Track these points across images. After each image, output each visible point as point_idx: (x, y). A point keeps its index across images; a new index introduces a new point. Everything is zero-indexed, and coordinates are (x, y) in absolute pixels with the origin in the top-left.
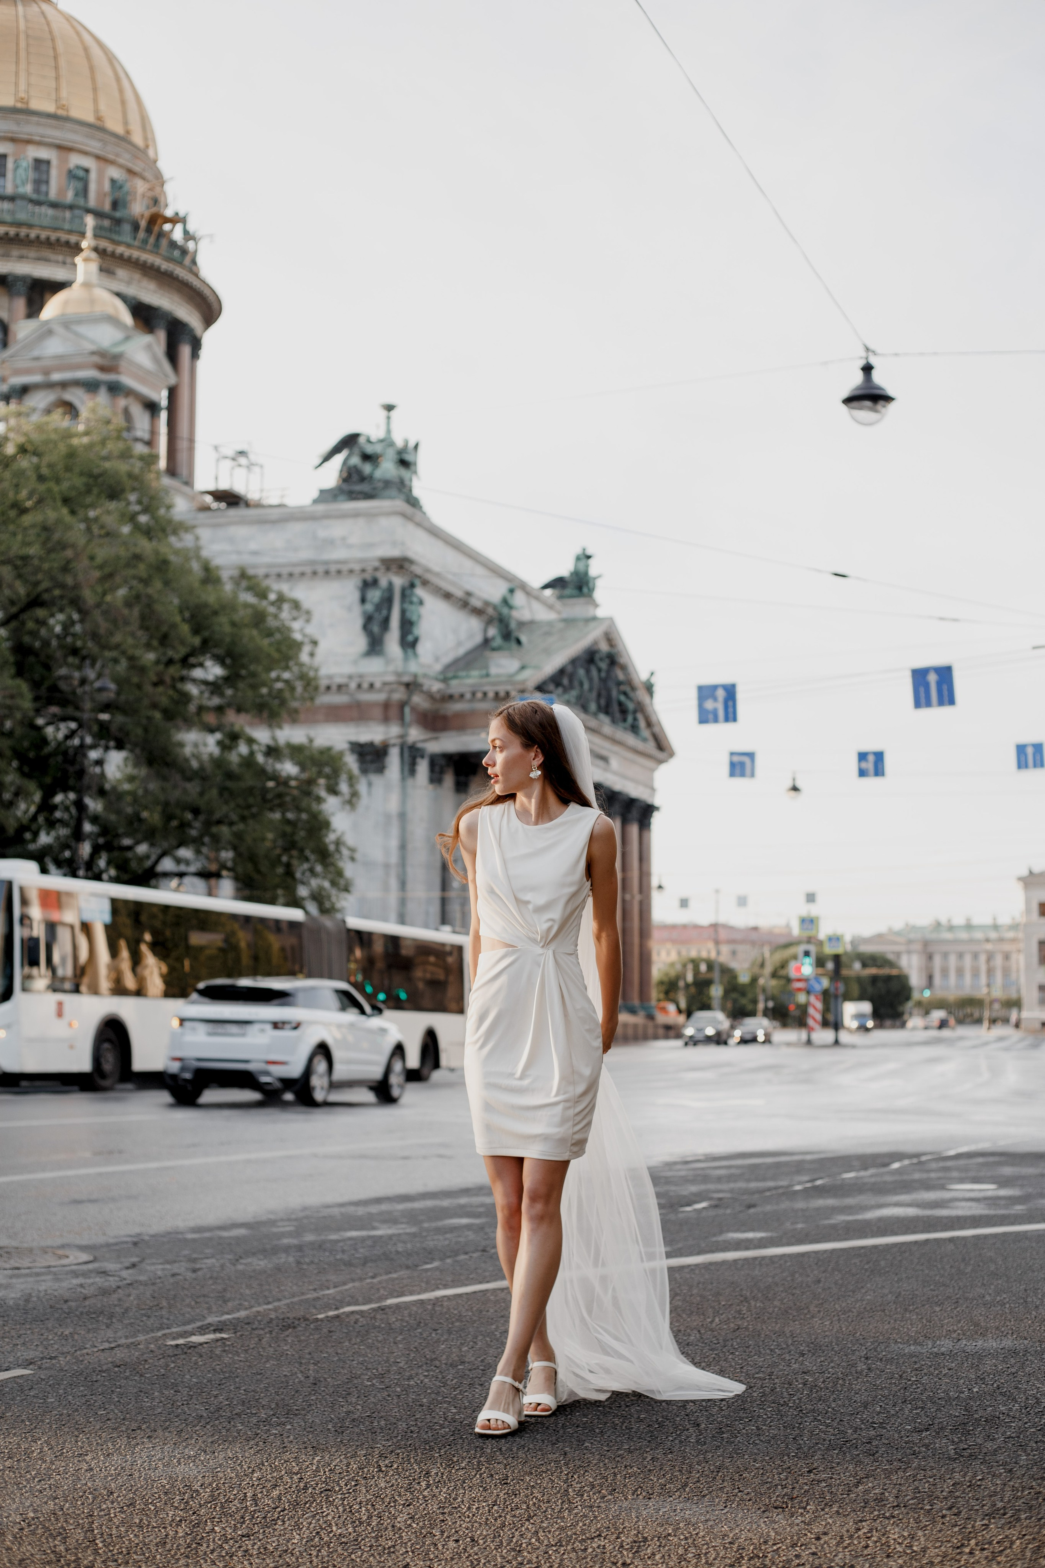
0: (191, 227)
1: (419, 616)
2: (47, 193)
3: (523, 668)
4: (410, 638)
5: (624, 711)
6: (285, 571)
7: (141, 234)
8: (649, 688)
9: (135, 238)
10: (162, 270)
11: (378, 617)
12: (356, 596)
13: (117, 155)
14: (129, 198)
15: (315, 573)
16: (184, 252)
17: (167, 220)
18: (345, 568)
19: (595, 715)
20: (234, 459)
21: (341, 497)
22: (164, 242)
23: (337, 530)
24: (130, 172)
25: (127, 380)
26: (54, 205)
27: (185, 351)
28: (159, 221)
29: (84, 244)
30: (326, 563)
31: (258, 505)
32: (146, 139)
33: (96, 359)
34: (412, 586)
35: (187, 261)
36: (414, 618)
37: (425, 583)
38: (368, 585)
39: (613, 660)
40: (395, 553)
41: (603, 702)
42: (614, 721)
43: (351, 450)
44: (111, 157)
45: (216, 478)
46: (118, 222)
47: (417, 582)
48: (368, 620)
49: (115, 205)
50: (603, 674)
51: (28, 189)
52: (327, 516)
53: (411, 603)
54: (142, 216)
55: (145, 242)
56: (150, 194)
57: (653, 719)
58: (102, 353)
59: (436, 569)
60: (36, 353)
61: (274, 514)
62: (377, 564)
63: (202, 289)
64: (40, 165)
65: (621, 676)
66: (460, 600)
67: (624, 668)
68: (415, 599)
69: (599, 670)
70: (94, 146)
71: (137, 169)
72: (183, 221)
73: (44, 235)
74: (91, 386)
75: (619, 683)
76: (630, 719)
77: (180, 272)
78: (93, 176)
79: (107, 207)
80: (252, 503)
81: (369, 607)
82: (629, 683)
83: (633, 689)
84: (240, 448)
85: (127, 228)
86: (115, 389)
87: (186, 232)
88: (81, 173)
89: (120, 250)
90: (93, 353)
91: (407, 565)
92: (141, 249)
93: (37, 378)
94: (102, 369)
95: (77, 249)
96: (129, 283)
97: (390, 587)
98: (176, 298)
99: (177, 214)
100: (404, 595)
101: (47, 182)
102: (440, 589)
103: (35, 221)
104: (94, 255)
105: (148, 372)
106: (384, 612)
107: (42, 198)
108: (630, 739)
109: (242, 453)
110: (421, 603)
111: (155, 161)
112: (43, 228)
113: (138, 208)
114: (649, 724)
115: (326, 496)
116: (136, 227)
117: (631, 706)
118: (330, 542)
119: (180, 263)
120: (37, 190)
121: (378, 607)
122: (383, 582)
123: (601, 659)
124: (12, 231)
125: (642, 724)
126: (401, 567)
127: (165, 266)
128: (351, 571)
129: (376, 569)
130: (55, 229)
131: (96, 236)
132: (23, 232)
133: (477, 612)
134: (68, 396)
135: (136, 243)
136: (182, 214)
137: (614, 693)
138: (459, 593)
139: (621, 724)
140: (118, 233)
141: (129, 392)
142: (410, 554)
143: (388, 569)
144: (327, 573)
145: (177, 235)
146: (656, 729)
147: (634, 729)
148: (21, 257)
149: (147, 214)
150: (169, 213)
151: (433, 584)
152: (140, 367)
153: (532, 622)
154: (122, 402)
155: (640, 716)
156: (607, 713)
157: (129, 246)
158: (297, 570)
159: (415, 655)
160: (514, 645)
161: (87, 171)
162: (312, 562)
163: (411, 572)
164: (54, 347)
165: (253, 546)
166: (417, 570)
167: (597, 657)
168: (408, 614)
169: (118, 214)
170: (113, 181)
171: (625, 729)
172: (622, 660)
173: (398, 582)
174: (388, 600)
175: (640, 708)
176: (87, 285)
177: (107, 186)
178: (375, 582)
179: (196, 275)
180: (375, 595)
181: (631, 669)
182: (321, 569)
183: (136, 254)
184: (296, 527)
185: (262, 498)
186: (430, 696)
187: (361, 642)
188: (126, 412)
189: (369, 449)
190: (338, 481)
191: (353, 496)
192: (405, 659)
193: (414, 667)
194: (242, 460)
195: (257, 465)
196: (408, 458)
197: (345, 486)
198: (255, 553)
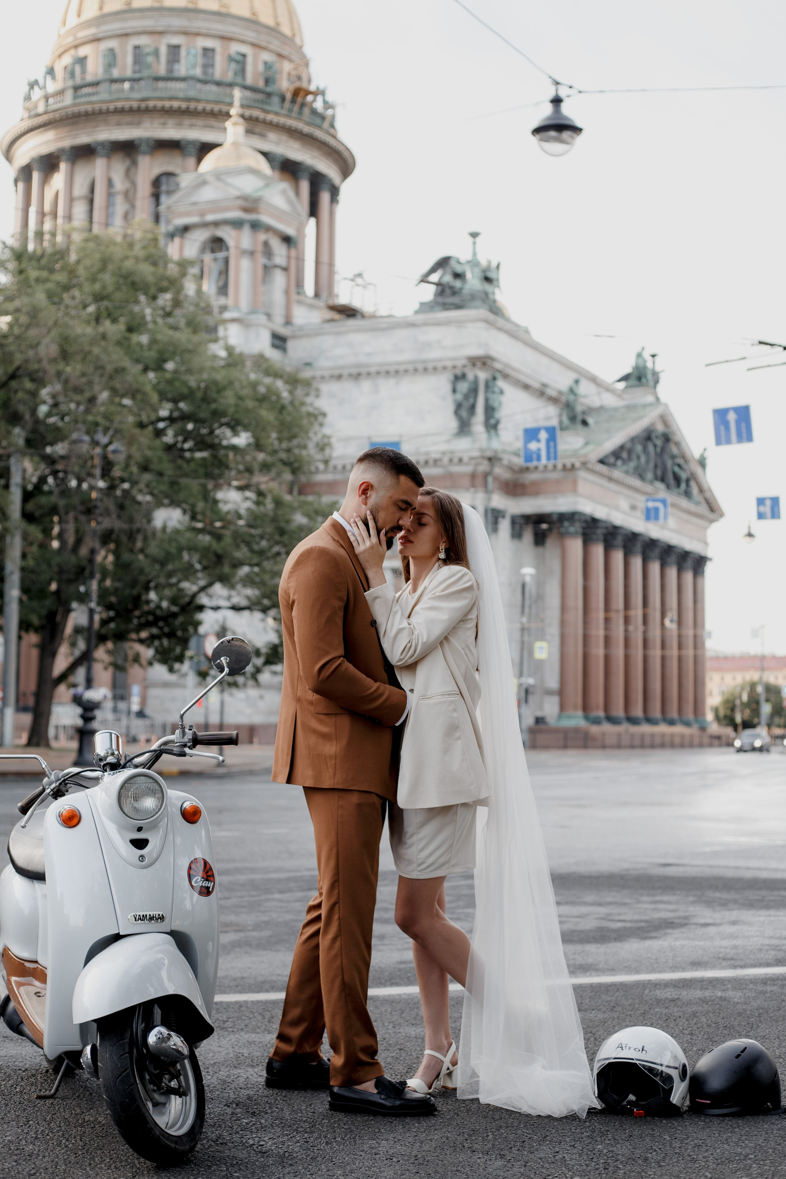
0: (330, 98)
1: (500, 404)
2: (213, 74)
3: (586, 444)
4: (492, 421)
5: (677, 479)
6: (392, 369)
7: (287, 104)
8: (702, 463)
9: (282, 107)
10: (304, 133)
11: (466, 405)
12: (448, 387)
13: (268, 43)
14: (278, 76)
15: (416, 370)
16: (323, 118)
17: (308, 93)
18: (439, 365)
19: (651, 482)
20: (352, 280)
21: (437, 308)
22: (306, 110)
23: (433, 334)
24: (280, 56)
25: (265, 219)
26: (218, 84)
27: (325, 197)
28: (302, 94)
29: (233, 112)
30: (425, 361)
31: (373, 316)
32: (293, 29)
33: (241, 202)
34: (494, 378)
35: (326, 125)
36: (495, 405)
37: (506, 376)
38: (459, 378)
39: (667, 438)
40: (477, 352)
41: (659, 472)
42: (668, 487)
43: (443, 272)
44: (263, 44)
46: (269, 95)
47: (498, 375)
48: (459, 406)
49: (267, 81)
50: (659, 450)
51: (198, 72)
52: (426, 324)
53: (493, 392)
54: (288, 89)
55: (290, 110)
56: (294, 73)
57: (705, 486)
58: (244, 198)
59: (516, 365)
60: (194, 199)
61: (384, 323)
62: (464, 362)
63: (338, 147)
64: (208, 52)
65: (675, 450)
66: (537, 390)
67: (677, 444)
68: (496, 390)
69: (655, 446)
70: (250, 35)
71: (284, 53)
72: (323, 93)
73: (209, 107)
74: (237, 224)
75: (673, 457)
76: (683, 486)
77: (319, 134)
78: (249, 60)
79: (261, 84)
80: (367, 315)
81: (459, 397)
82: (683, 457)
83: (686, 461)
85: (276, 100)
86: (255, 226)
87: (325, 102)
88: (239, 58)
89: (270, 117)
90: (238, 198)
91: (489, 362)
92: (288, 116)
93: (194, 220)
94: (246, 210)
95: (228, 115)
96: (278, 144)
97: (476, 381)
98: (316, 153)
99: (318, 88)
100: (487, 386)
101: (213, 66)
102: (519, 381)
103: (202, 96)
104: (241, 120)
105: (284, 212)
106: (471, 400)
107: (209, 78)
108: (684, 503)
109: (360, 275)
110: (502, 392)
111: (301, 47)
112: (208, 102)
113: (285, 85)
114: (701, 490)
115: (424, 308)
116: (283, 99)
117: (683, 476)
118: (428, 345)
119: (320, 127)
120: (205, 73)
121: (466, 397)
122: (470, 376)
123: (657, 437)
124: (184, 105)
125: (695, 490)
126: (484, 364)
127: (306, 129)
128: (445, 368)
129: (464, 366)
130: (217, 102)
131: (242, 106)
132: (192, 105)
133: (554, 400)
134: (220, 233)
135: (283, 112)
136: (322, 87)
137: (669, 463)
138: (536, 385)
139: (675, 490)
140: (269, 104)
141: (269, 229)
142: (493, 354)
143: (474, 365)
144: (425, 369)
145: (319, 105)
146: (708, 495)
147: (687, 494)
148: (192, 126)
149: (292, 88)
150: (312, 88)
151: (512, 377)
152: (276, 209)
153: (602, 408)
154: (262, 237)
155: (693, 484)
156: (663, 480)
157: (277, 114)
158: (402, 368)
159: (497, 435)
160: (579, 426)
161: (244, 56)
162: (413, 362)
163: (493, 368)
164: (207, 194)
165: (367, 349)
166: (498, 366)
167: (653, 436)
168: (491, 402)
169: (269, 89)
170: (266, 63)
171: (679, 494)
172: (677, 438)
173: (483, 376)
174: (474, 390)
175: (692, 477)
176: (235, 144)
177: (261, 68)
178: (464, 376)
179: (334, 137)
180: (463, 387)
181: (683, 445)
182: (420, 367)
183: (282, 120)
184: (401, 334)
185: (375, 311)
186: (510, 468)
187: (453, 424)
188: (266, 244)
189: (459, 269)
190: (435, 295)
191: (446, 307)
192: (489, 438)
193: (496, 445)
194: (359, 281)
195: (370, 284)
196: (491, 275)
197: (440, 300)
198: (369, 354)
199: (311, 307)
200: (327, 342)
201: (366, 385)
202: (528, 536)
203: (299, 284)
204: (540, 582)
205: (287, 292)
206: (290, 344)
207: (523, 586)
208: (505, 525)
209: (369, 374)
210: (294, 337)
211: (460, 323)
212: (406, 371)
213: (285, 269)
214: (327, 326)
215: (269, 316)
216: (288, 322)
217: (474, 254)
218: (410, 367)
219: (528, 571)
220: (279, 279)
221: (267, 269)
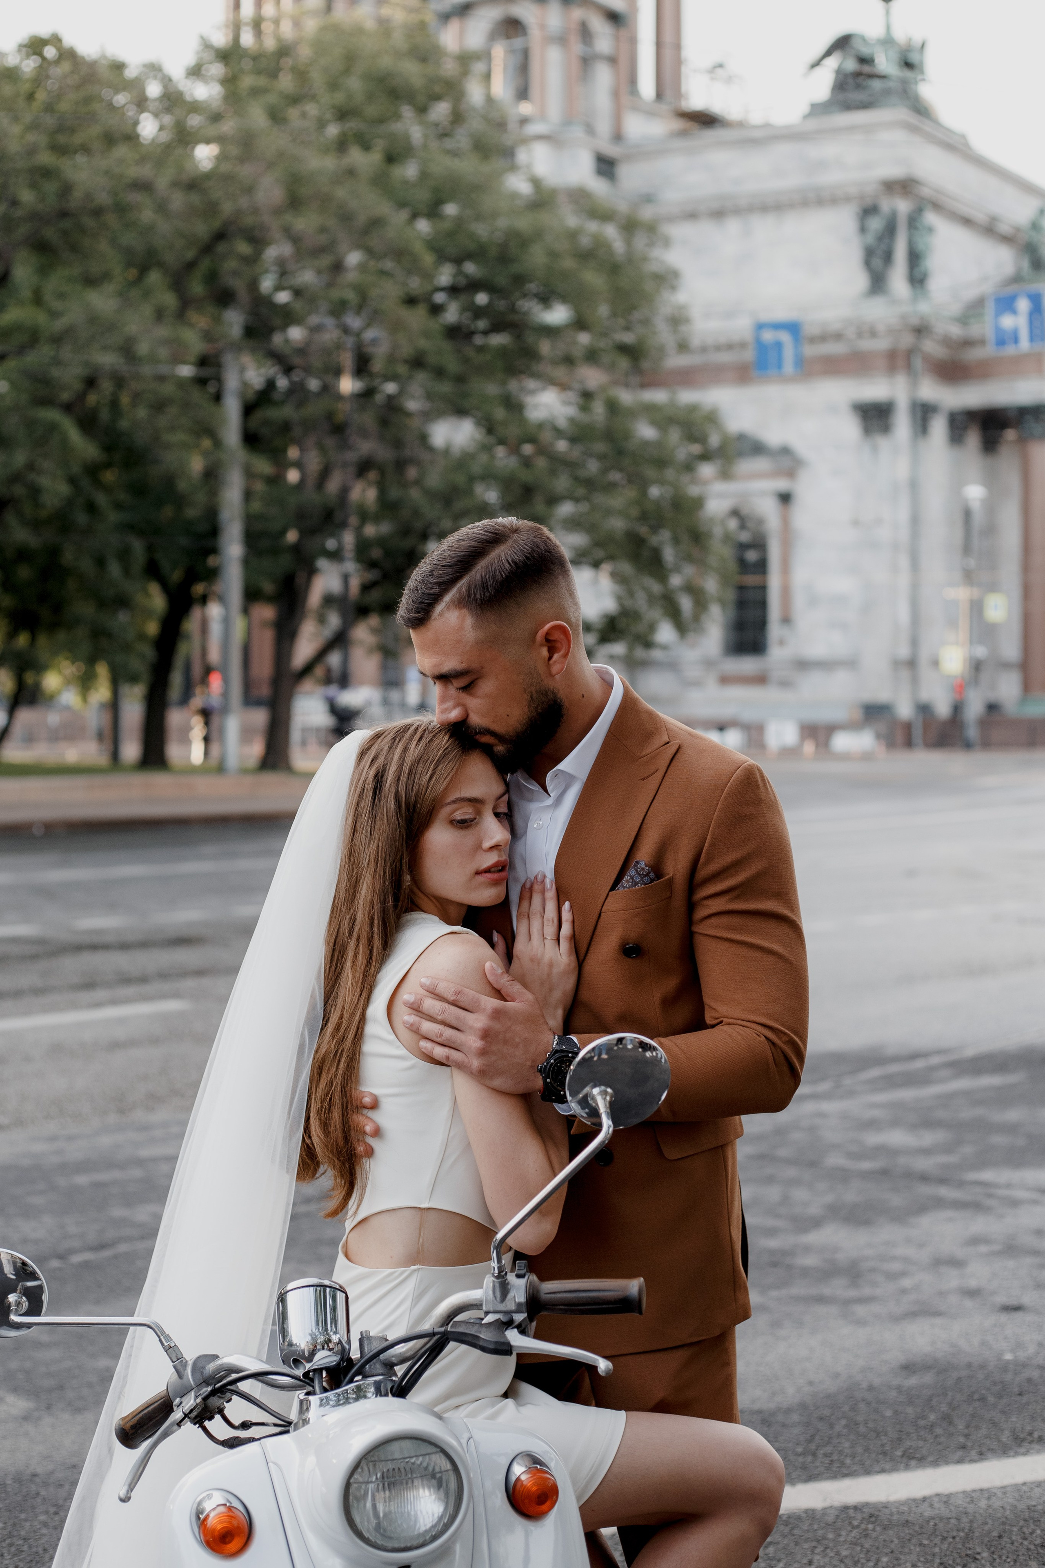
1: (930, 247)
4: (920, 273)
6: (771, 201)
11: (881, 249)
12: (854, 226)
15: (805, 202)
18: (840, 194)
20: (711, 73)
21: (836, 110)
23: (830, 149)
30: (818, 188)
31: (741, 125)
34: (921, 211)
36: (923, 249)
37: (937, 207)
38: (868, 211)
40: (896, 172)
43: (845, 52)
47: (926, 206)
48: (869, 254)
52: (821, 133)
53: (921, 231)
59: (952, 188)
61: (760, 134)
62: (876, 188)
66: (985, 225)
68: (924, 227)
80: (730, 123)
81: (870, 239)
91: (913, 187)
97: (894, 216)
100: (910, 222)
102: (958, 213)
106: (887, 243)
109: (721, 66)
110: (930, 230)
115: (818, 110)
118: (822, 164)
121: (880, 239)
122: (885, 208)
126: (907, 190)
128: (848, 197)
129: (876, 194)
133: (1008, 240)
134: (517, 11)
138: (983, 218)
142: (918, 174)
143: (890, 192)
144: (820, 200)
151: (948, 209)
154: (578, 14)
158: (785, 199)
159: (926, 292)
162: (801, 190)
163: (920, 195)
165: (734, 173)
166: (925, 192)
168: (917, 245)
173: (903, 206)
178: (876, 209)
180: (876, 224)
182: (812, 196)
184: (783, 149)
185: (745, 118)
186: (947, 341)
187: (860, 280)
188: (583, 25)
189: (865, 51)
190: (832, 91)
191: (848, 107)
192: (915, 299)
193: (924, 308)
196: (914, 58)
197: (840, 96)
198: (736, 181)
199: (651, 114)
200: (675, 163)
201: (733, 226)
202: (973, 439)
203: (633, 81)
204: (991, 506)
205: (616, 94)
206: (624, 171)
207: (967, 514)
208: (939, 427)
209: (737, 210)
210: (627, 159)
211: (868, 129)
212: (791, 204)
213: (612, 60)
214: (675, 142)
215: (590, 130)
216: (618, 137)
217: (888, 28)
218: (797, 198)
219: (975, 492)
220: (603, 76)
221: (587, 62)
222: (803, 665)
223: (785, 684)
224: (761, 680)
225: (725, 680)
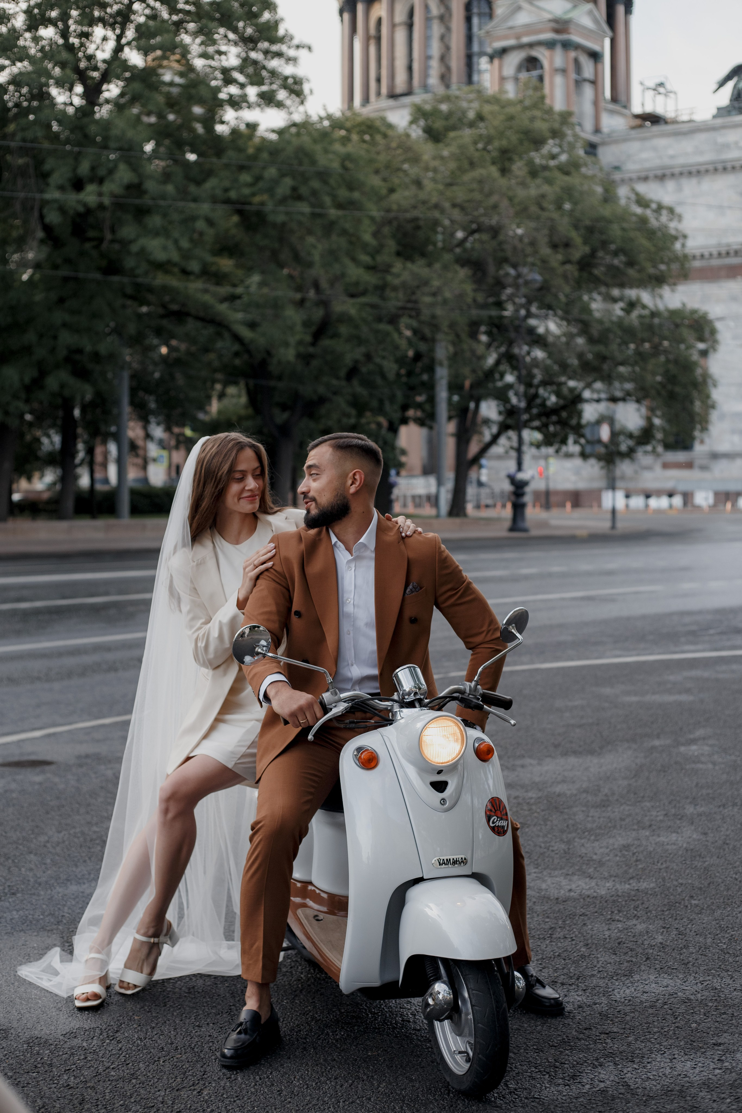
6: (694, 169)
15: (716, 170)
18: (738, 164)
20: (654, 90)
21: (734, 113)
23: (731, 136)
25: (576, 38)
30: (724, 162)
31: (675, 122)
33: (553, 25)
43: (739, 77)
45: (643, 105)
52: (724, 127)
58: (556, 21)
60: (510, 24)
61: (685, 127)
74: (550, 45)
80: (669, 121)
84: (658, 81)
86: (567, 45)
90: (550, 21)
93: (511, 42)
94: (557, 31)
105: (591, 31)
109: (661, 85)
115: (722, 112)
118: (726, 146)
134: (535, 53)
141: (578, 47)
144: (725, 169)
152: (584, 28)
154: (572, 54)
158: (702, 168)
162: (713, 163)
164: (523, 19)
165: (671, 152)
182: (720, 166)
184: (702, 137)
185: (676, 117)
188: (576, 61)
190: (731, 100)
194: (661, 90)
195: (671, 92)
197: (736, 104)
198: (672, 157)
200: (634, 147)
201: (671, 185)
205: (595, 102)
206: (601, 151)
209: (673, 175)
210: (604, 143)
212: (707, 171)
213: (593, 82)
214: (633, 132)
215: (580, 126)
216: (597, 130)
218: (711, 167)
220: (588, 92)
221: (578, 83)
222: (715, 456)
223: (704, 468)
224: (689, 465)
225: (666, 466)
